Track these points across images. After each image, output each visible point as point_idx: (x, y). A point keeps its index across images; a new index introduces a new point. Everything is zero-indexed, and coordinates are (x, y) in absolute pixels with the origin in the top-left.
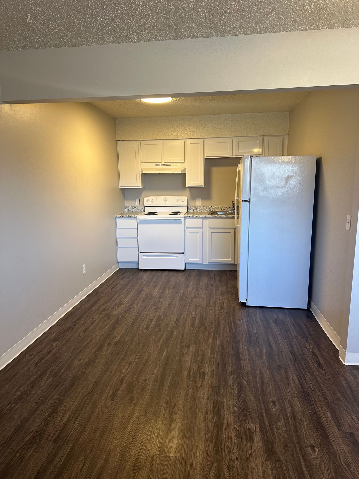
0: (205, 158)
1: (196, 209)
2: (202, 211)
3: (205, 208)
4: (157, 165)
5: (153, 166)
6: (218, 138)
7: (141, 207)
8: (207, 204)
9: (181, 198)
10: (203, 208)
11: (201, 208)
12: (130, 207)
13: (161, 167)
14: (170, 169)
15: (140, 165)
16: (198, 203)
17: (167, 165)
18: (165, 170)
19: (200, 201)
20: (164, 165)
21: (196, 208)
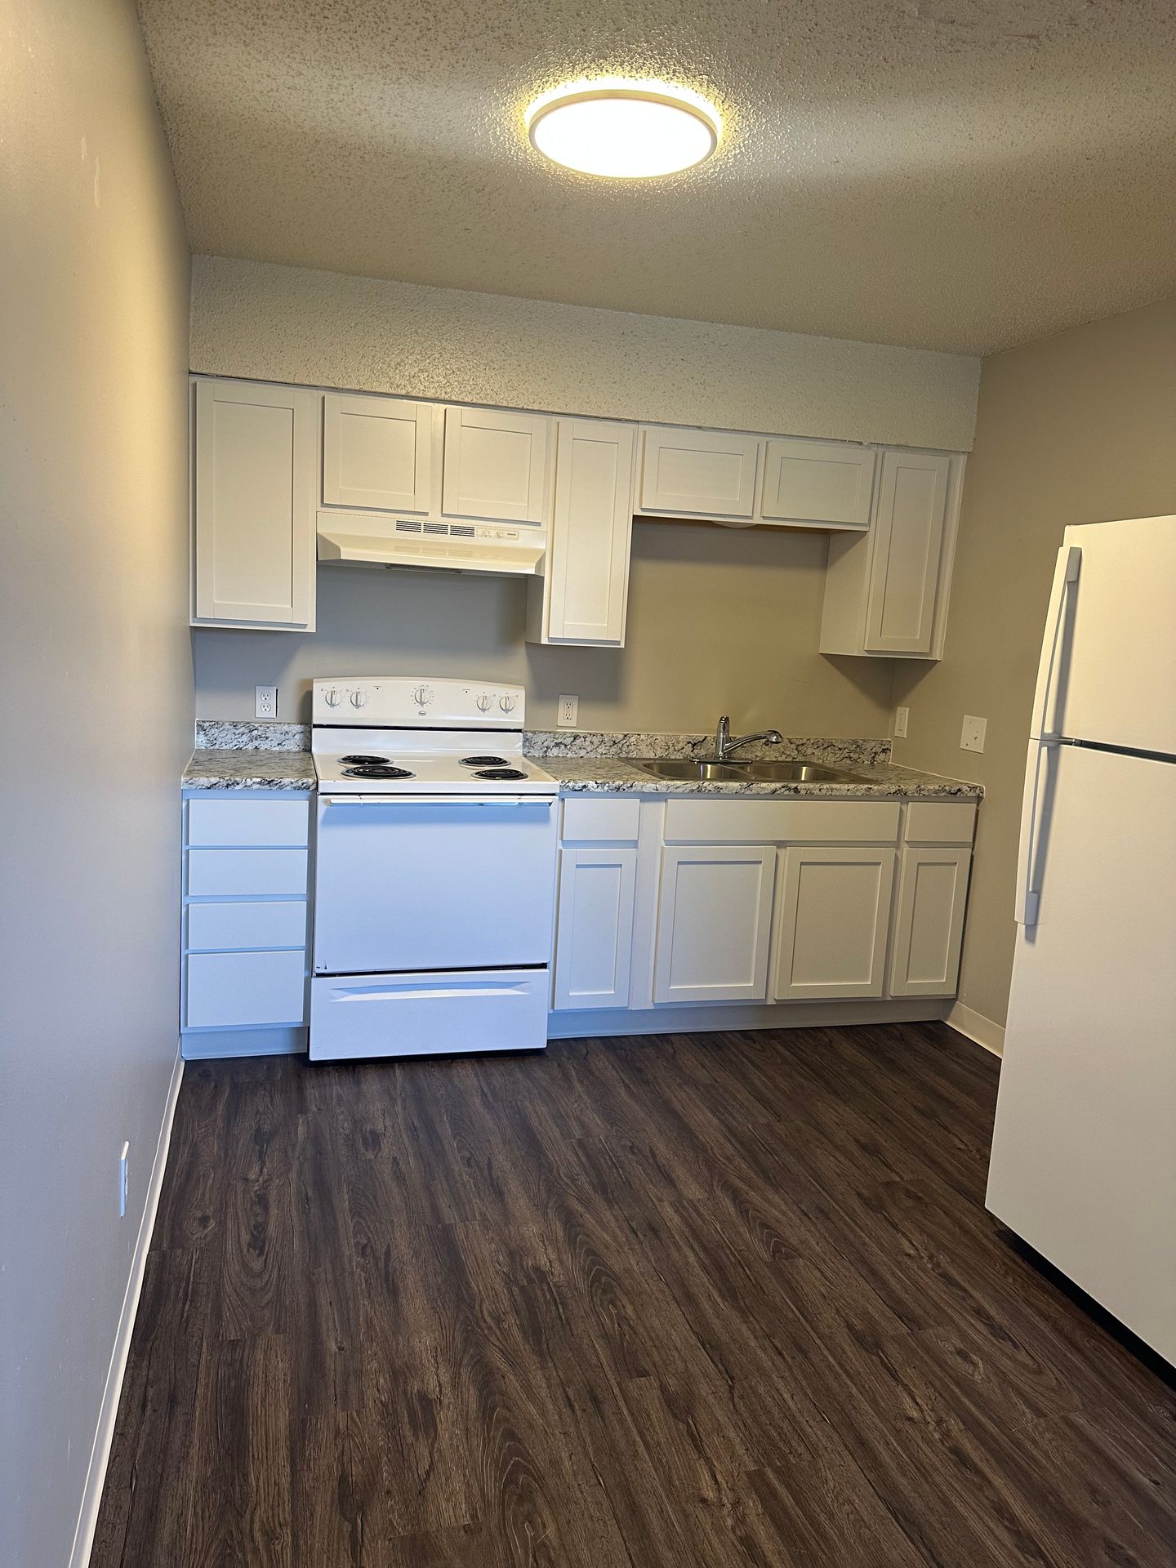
0: (634, 516)
1: (557, 745)
2: (583, 753)
3: (596, 740)
4: (401, 526)
5: (385, 526)
6: (700, 428)
7: (286, 728)
8: (606, 722)
9: (497, 692)
10: (588, 739)
11: (578, 741)
12: (227, 726)
13: (421, 536)
14: (468, 552)
15: (312, 515)
16: (567, 716)
17: (458, 531)
18: (440, 549)
19: (574, 711)
20: (440, 529)
21: (559, 741)
